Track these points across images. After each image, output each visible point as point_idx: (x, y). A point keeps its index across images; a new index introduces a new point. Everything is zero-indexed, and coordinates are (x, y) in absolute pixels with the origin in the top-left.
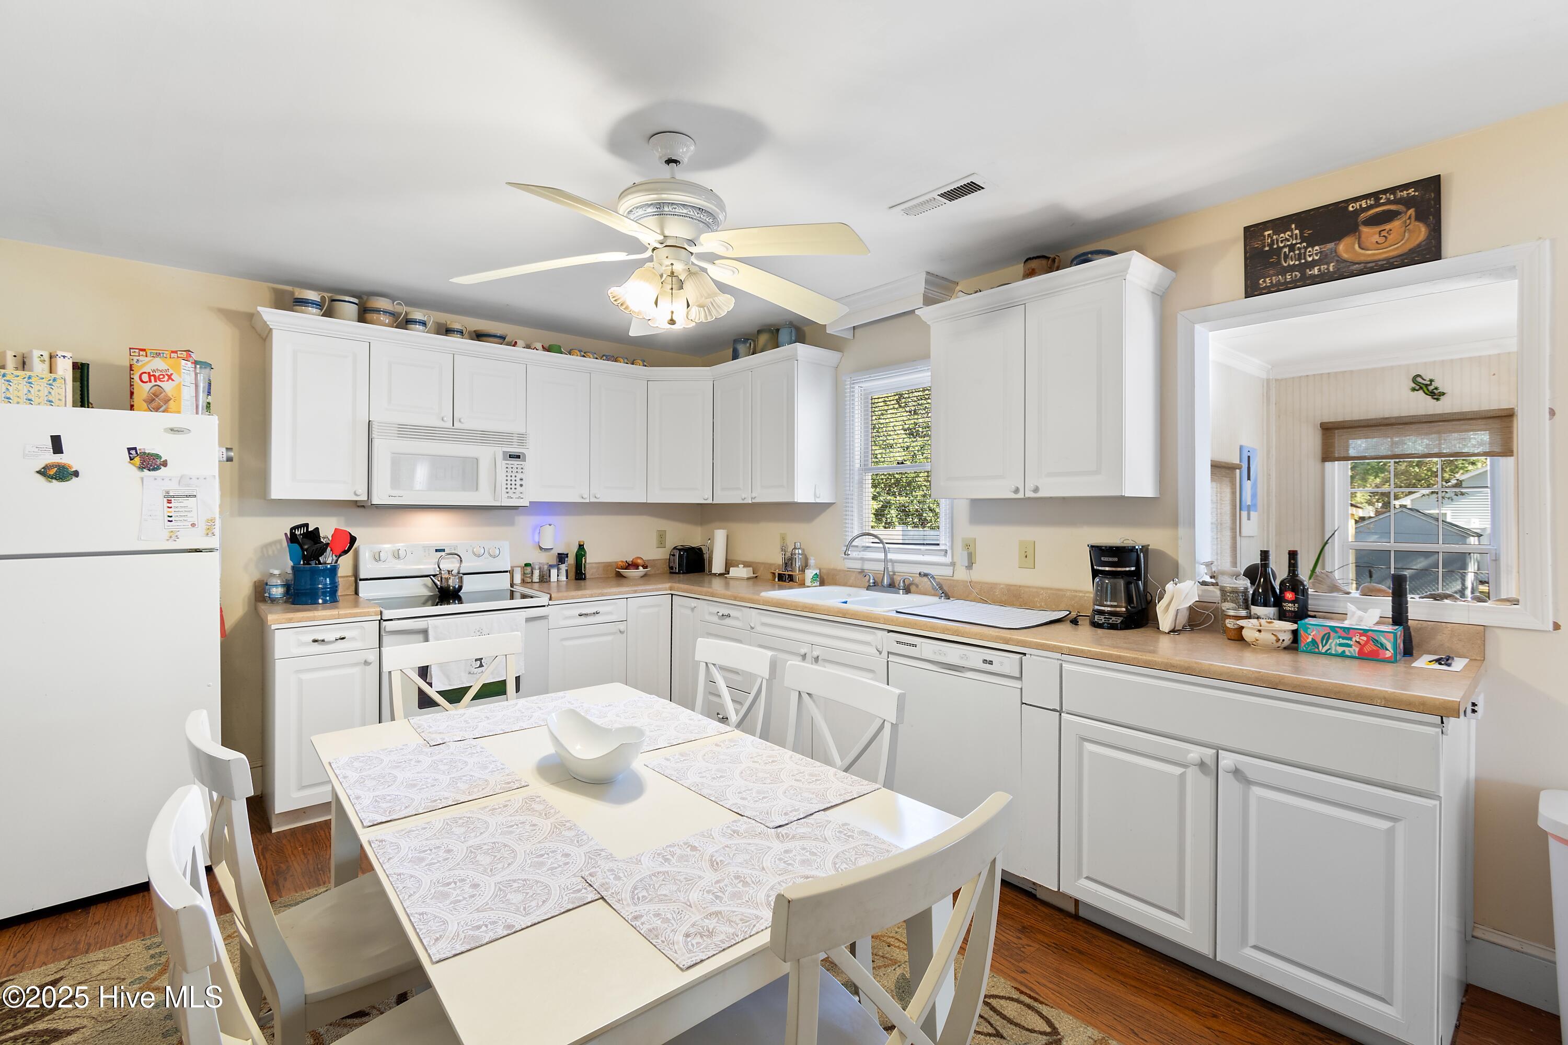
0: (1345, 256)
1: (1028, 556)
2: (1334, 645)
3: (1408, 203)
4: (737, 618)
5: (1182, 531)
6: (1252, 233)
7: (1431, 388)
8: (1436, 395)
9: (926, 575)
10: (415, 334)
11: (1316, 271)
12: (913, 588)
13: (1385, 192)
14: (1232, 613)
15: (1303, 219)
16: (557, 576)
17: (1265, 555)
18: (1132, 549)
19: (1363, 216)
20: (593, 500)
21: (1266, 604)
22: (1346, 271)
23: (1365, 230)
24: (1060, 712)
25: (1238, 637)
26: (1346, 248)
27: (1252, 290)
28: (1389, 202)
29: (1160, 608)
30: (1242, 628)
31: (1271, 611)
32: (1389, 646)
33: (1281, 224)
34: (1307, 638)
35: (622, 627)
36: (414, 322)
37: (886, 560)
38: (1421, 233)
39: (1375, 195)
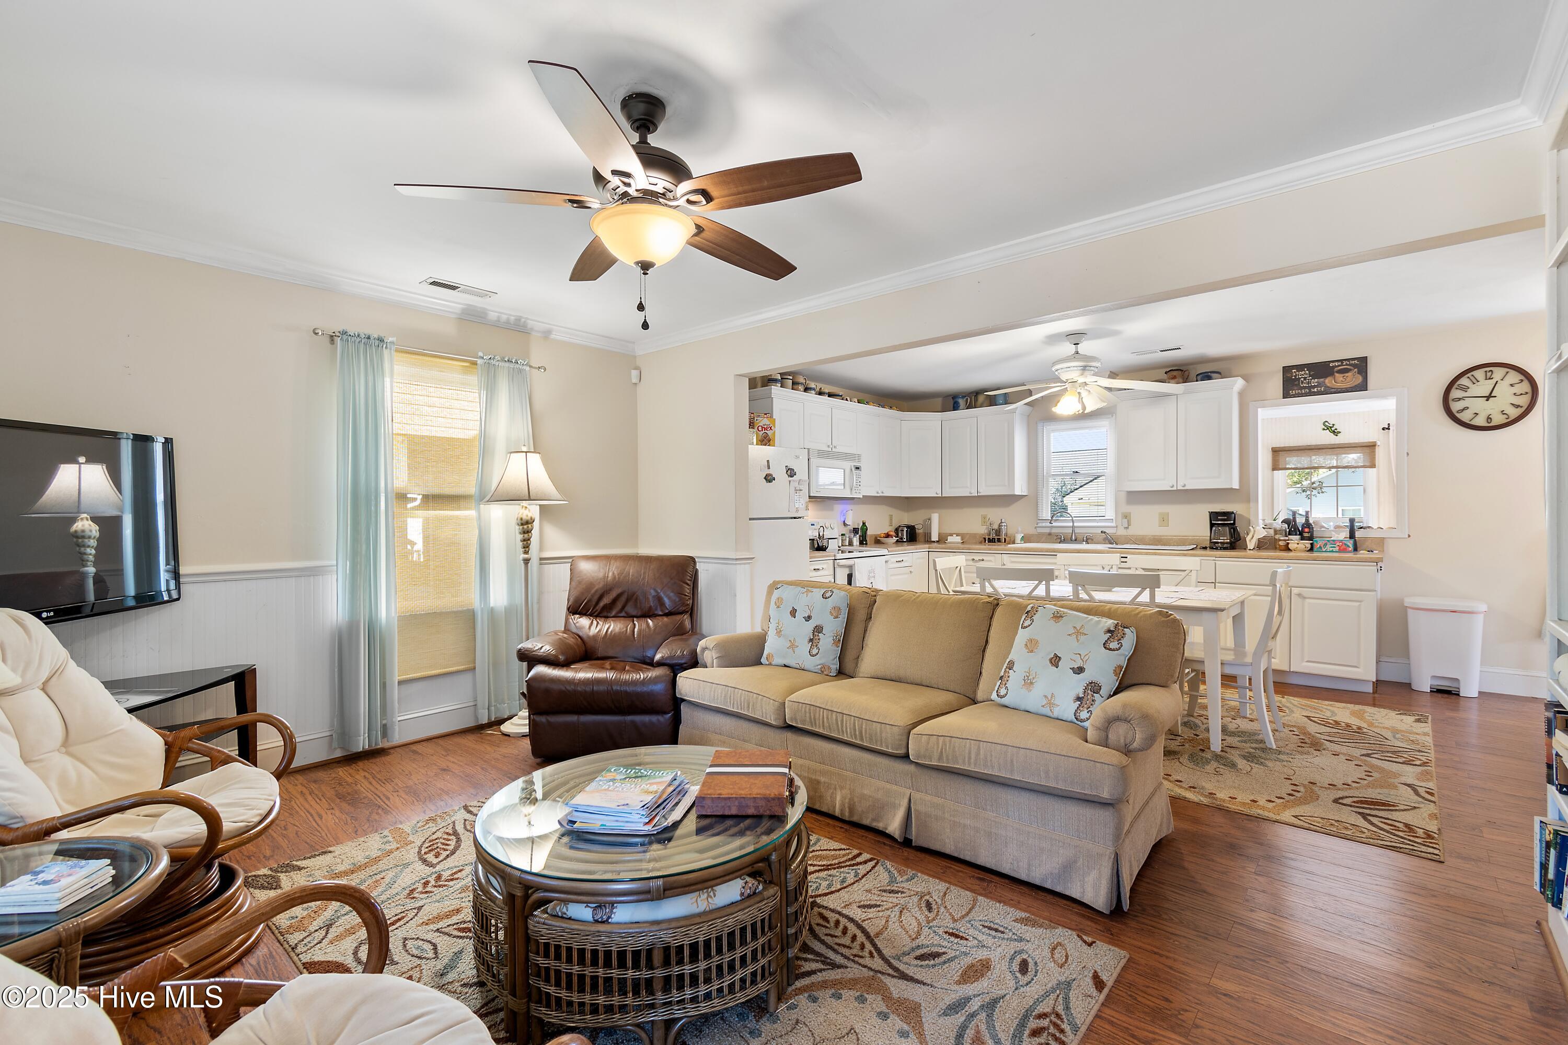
0: (1328, 385)
1: (1164, 520)
2: (1328, 548)
3: (1355, 366)
4: (991, 561)
5: (1252, 505)
6: (1286, 370)
7: (1333, 429)
8: (1336, 433)
9: (1105, 533)
10: (812, 396)
11: (1315, 390)
12: (1089, 541)
13: (1345, 360)
14: (1282, 538)
15: (1310, 366)
16: (856, 541)
17: (1294, 513)
18: (1233, 513)
19: (1336, 369)
20: (881, 495)
21: (1296, 535)
22: (1328, 391)
23: (1337, 375)
24: (1215, 583)
25: (1287, 549)
26: (1329, 381)
27: (1286, 395)
28: (1347, 365)
29: (1248, 539)
30: (1288, 543)
31: (1298, 537)
32: (1351, 546)
33: (1300, 367)
34: (1317, 546)
35: (911, 569)
36: (811, 389)
37: (1073, 527)
38: (1359, 379)
39: (1341, 361)
